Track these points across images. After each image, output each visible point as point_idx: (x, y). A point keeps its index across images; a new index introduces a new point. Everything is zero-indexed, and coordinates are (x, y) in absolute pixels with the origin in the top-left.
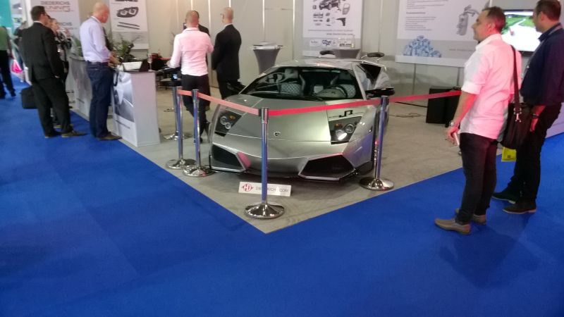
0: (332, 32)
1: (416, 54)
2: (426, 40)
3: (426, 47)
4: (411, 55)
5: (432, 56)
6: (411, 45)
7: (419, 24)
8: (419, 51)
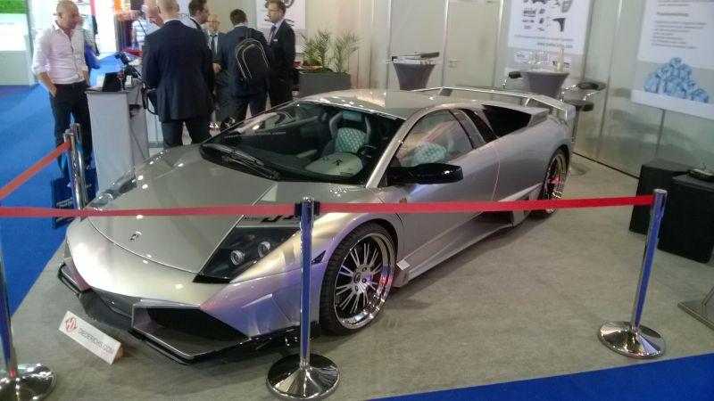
0: (545, 41)
1: (665, 91)
2: (685, 67)
3: (683, 79)
4: (657, 92)
5: (692, 99)
6: (659, 72)
7: (676, 35)
8: (670, 86)
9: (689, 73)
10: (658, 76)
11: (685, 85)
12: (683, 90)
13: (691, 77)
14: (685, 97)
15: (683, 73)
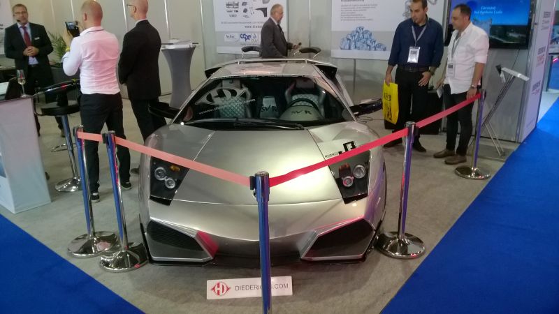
1: (356, 47)
2: (367, 32)
3: (367, 39)
4: (350, 49)
5: (375, 50)
6: (349, 37)
7: (358, 13)
8: (359, 44)
9: (371, 35)
10: (348, 39)
11: (369, 42)
12: (368, 45)
13: (372, 37)
14: (370, 50)
15: (366, 36)
